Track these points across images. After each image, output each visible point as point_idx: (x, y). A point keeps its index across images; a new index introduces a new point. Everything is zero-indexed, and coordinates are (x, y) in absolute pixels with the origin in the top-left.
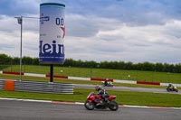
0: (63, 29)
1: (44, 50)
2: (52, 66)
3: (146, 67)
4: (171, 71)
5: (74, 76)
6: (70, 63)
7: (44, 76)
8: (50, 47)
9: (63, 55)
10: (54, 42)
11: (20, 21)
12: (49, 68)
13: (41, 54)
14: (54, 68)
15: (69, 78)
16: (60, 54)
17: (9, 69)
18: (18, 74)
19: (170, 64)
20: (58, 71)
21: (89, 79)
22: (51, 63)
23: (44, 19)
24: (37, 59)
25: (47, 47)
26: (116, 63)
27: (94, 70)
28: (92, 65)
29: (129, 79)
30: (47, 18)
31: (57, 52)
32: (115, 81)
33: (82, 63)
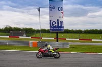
0: (62, 13)
5: (70, 38)
6: (67, 31)
7: (53, 39)
9: (63, 27)
10: (58, 20)
11: (39, 10)
12: (56, 34)
14: (59, 34)
15: (67, 39)
17: (34, 36)
18: (39, 38)
20: (61, 36)
21: (78, 40)
22: (56, 31)
24: (49, 30)
25: (54, 23)
26: (93, 30)
27: (81, 35)
28: (79, 32)
30: (53, 7)
32: (93, 40)
33: (74, 31)
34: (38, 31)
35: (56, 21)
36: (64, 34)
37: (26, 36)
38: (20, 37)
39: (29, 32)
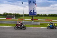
0: (36, 5)
1: (30, 12)
2: (33, 17)
5: (40, 19)
6: (38, 15)
7: (31, 20)
8: (32, 11)
9: (36, 13)
10: (33, 9)
11: (23, 3)
15: (38, 20)
16: (35, 13)
17: (20, 18)
18: (23, 19)
20: (35, 18)
21: (45, 20)
26: (53, 14)
28: (45, 16)
30: (31, 2)
31: (34, 12)
32: (53, 20)
34: (22, 16)
35: (32, 10)
36: (37, 17)
37: (16, 18)
38: (12, 19)
39: (17, 16)
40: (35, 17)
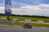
0: (11, 6)
2: (8, 16)
3: (34, 17)
4: (41, 18)
6: (13, 15)
7: (6, 18)
10: (9, 9)
13: (5, 13)
15: (13, 19)
16: (11, 13)
19: (40, 16)
22: (8, 15)
23: (6, 3)
24: (4, 14)
25: (7, 11)
26: (26, 15)
27: (20, 17)
29: (29, 20)
30: (7, 3)
32: (25, 20)
33: (17, 15)
35: (8, 10)
36: (12, 17)
40: (10, 16)
